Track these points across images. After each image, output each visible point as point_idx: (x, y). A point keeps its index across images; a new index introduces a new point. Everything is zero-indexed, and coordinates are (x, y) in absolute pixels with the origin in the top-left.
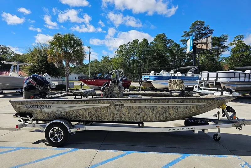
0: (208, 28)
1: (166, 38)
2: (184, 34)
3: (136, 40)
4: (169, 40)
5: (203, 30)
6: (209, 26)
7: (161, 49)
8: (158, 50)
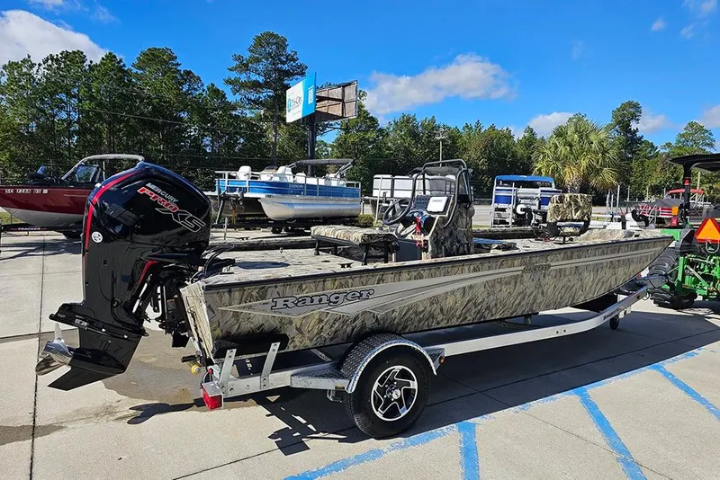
0: (294, 60)
1: (178, 65)
2: (235, 64)
3: (74, 53)
4: (188, 73)
5: (284, 63)
6: (296, 53)
7: (170, 96)
8: (160, 98)
